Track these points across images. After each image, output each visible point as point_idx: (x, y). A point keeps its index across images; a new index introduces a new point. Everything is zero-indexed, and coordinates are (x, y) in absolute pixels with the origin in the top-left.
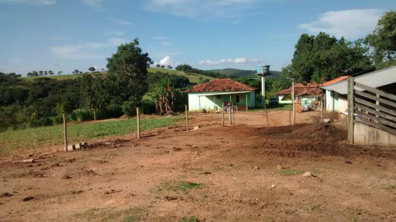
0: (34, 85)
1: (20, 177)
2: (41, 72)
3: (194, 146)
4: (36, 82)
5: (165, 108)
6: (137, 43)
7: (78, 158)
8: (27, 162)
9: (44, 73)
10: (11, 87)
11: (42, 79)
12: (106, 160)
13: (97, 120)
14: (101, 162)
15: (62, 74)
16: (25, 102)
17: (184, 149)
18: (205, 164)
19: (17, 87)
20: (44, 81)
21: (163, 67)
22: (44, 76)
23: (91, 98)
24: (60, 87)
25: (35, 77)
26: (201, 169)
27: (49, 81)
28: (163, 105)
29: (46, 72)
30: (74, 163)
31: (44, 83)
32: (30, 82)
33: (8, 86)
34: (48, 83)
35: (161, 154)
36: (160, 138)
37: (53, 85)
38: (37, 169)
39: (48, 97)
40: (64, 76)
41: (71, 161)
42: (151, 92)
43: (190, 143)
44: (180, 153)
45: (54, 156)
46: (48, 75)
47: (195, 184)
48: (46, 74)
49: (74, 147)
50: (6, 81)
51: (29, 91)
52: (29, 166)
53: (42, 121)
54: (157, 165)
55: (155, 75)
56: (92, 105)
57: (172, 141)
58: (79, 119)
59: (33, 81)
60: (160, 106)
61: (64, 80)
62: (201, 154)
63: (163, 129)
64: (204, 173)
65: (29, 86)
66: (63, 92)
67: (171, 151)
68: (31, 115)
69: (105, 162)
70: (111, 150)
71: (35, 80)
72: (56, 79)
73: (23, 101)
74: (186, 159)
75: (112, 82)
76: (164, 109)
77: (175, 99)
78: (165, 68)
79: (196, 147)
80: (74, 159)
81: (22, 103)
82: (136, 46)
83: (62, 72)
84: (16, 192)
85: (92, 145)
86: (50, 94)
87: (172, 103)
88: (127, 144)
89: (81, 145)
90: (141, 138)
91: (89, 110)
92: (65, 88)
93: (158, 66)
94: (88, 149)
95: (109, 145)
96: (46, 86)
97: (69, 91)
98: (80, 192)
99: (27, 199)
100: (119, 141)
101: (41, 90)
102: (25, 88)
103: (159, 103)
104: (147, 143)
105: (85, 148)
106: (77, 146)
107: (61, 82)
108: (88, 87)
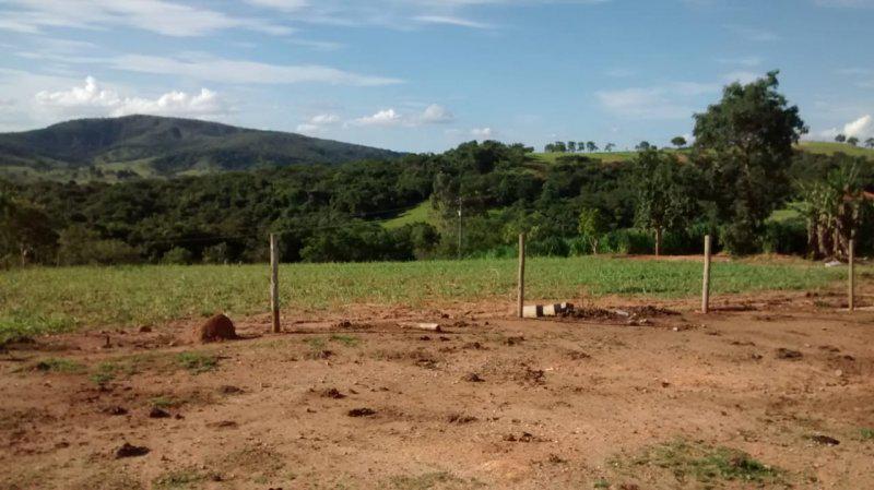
0: (555, 169)
1: (390, 358)
2: (572, 144)
3: (843, 353)
4: (560, 164)
5: (832, 242)
6: (774, 82)
7: (533, 337)
8: (426, 330)
9: (577, 147)
10: (512, 172)
11: (571, 158)
12: (590, 352)
13: (660, 254)
14: (574, 355)
15: (613, 150)
16: (536, 202)
17: (807, 355)
18: (843, 410)
19: (524, 173)
20: (575, 162)
21: (853, 141)
22: (577, 152)
23: (652, 205)
24: (606, 177)
25: (560, 154)
26: (816, 424)
27: (584, 163)
28: (828, 235)
29: (581, 144)
30: (516, 348)
31: (575, 166)
32: (548, 163)
33: (508, 169)
34: (582, 167)
35: (737, 361)
36: (759, 319)
37: (593, 172)
38: (431, 349)
39: (581, 196)
40: (619, 154)
41: (511, 342)
42: (801, 199)
43: (835, 342)
44: (791, 366)
45: (487, 323)
46: (586, 152)
47: (755, 467)
48: (582, 148)
49: (540, 311)
50: (506, 159)
51: (544, 182)
52: (422, 339)
53: (549, 246)
54: (707, 390)
55: (829, 160)
56: (653, 221)
57: (788, 332)
58: (623, 250)
59: (554, 162)
60: (820, 235)
61: (616, 163)
62: (852, 379)
63: (789, 295)
64: (816, 438)
65: (544, 171)
66: (611, 188)
67: (767, 358)
68: (529, 230)
69: (584, 356)
70: (619, 329)
71: (558, 159)
72: (600, 160)
73: (532, 200)
74: (801, 385)
75: (700, 171)
76: (829, 244)
77: (861, 222)
78: (858, 144)
79: (848, 358)
80: (522, 339)
81: (529, 205)
82: (770, 89)
83: (613, 145)
84: (354, 392)
85: (582, 311)
86: (584, 189)
87: (853, 232)
88: (667, 320)
89: (558, 309)
90: (708, 310)
91: (644, 231)
92: (616, 179)
93: (841, 138)
94: (570, 318)
95: (623, 317)
96: (579, 173)
97: (623, 187)
98: (467, 420)
99: (356, 413)
100: (653, 311)
101: (569, 181)
102: (537, 174)
103: (816, 228)
104: (717, 325)
105: (564, 316)
106: (549, 309)
107: (609, 166)
108: (647, 180)
